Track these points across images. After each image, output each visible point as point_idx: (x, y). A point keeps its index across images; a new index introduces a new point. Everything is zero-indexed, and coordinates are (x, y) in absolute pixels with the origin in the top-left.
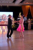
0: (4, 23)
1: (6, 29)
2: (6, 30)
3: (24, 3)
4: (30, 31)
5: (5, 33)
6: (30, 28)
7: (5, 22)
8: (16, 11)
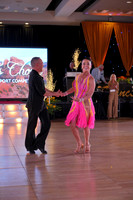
0: (10, 90)
1: (19, 117)
2: (19, 120)
3: (93, 12)
4: (116, 124)
5: (16, 130)
6: (117, 111)
7: (14, 89)
8: (62, 42)
